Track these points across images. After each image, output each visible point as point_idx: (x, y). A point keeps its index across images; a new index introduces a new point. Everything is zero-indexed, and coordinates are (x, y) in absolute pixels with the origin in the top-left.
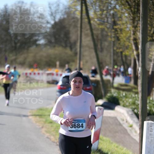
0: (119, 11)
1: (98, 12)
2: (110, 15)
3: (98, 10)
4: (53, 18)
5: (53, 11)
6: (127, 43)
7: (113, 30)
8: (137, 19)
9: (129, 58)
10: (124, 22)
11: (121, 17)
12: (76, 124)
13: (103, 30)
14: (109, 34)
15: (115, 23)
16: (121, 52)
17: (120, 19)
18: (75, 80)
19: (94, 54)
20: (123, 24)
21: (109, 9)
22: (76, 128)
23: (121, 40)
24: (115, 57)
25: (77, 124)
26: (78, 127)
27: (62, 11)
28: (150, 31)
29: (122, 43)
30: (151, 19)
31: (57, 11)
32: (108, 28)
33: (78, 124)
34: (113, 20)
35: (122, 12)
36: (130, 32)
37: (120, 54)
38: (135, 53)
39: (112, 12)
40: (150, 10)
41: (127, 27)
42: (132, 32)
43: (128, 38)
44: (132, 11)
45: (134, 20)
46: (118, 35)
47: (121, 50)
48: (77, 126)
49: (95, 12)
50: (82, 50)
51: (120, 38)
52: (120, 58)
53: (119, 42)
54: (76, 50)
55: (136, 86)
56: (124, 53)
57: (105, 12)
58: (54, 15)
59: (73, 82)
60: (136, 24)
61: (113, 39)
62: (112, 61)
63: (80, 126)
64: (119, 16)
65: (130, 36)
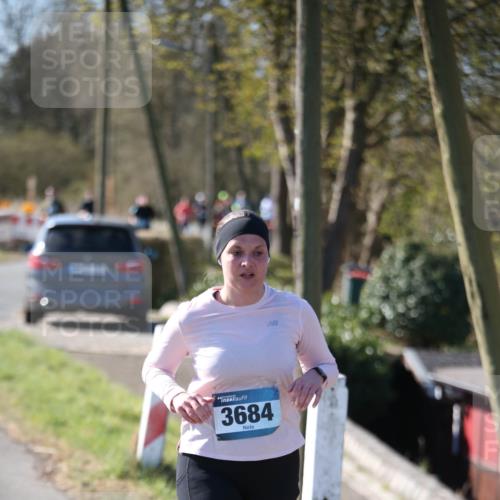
0: (229, 14)
1: (164, 15)
2: (202, 26)
3: (163, 10)
4: (12, 33)
5: (15, 11)
6: (257, 120)
7: (212, 78)
8: (287, 41)
9: (263, 169)
10: (247, 50)
11: (236, 35)
12: (243, 408)
13: (178, 76)
14: (199, 89)
15: (216, 54)
16: (240, 149)
17: (234, 40)
18: (235, 247)
19: (148, 155)
20: (244, 57)
21: (197, 8)
22: (244, 421)
23: (239, 109)
24: (221, 164)
25: (246, 406)
26: (254, 417)
27: (44, 10)
28: (332, 79)
29: (241, 119)
30: (334, 41)
31: (29, 13)
32: (196, 71)
33: (250, 408)
34: (210, 43)
35: (239, 19)
36: (265, 83)
37: (233, 155)
38: (283, 151)
39: (208, 17)
40: (330, 13)
41: (256, 68)
42: (273, 85)
43: (262, 104)
44: (271, 15)
45: (278, 44)
46: (227, 93)
47: (237, 142)
48: (248, 413)
49: (153, 16)
50: (112, 139)
51: (234, 102)
52: (234, 169)
53: (230, 115)
54: (91, 140)
55: (284, 260)
56: (247, 153)
57: (185, 17)
58: (18, 24)
59: (230, 252)
60: (284, 57)
61: (212, 107)
62: (209, 178)
63: (260, 412)
64: (229, 30)
65: (266, 98)
